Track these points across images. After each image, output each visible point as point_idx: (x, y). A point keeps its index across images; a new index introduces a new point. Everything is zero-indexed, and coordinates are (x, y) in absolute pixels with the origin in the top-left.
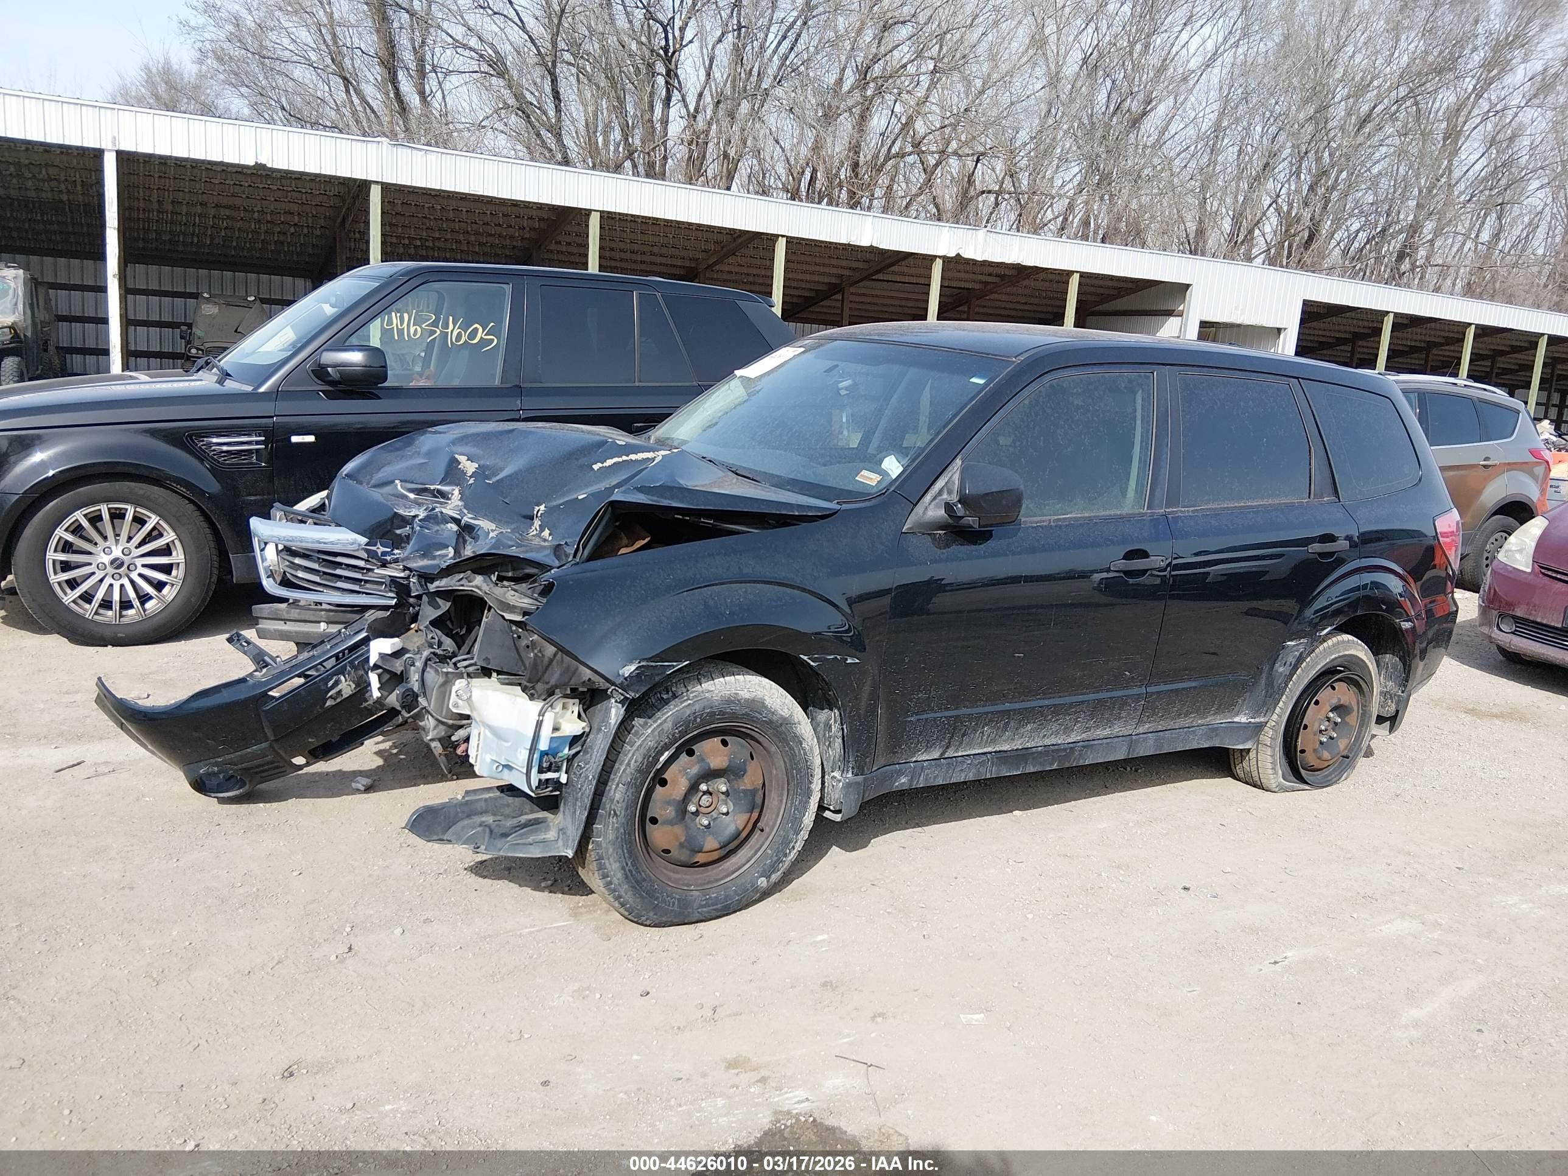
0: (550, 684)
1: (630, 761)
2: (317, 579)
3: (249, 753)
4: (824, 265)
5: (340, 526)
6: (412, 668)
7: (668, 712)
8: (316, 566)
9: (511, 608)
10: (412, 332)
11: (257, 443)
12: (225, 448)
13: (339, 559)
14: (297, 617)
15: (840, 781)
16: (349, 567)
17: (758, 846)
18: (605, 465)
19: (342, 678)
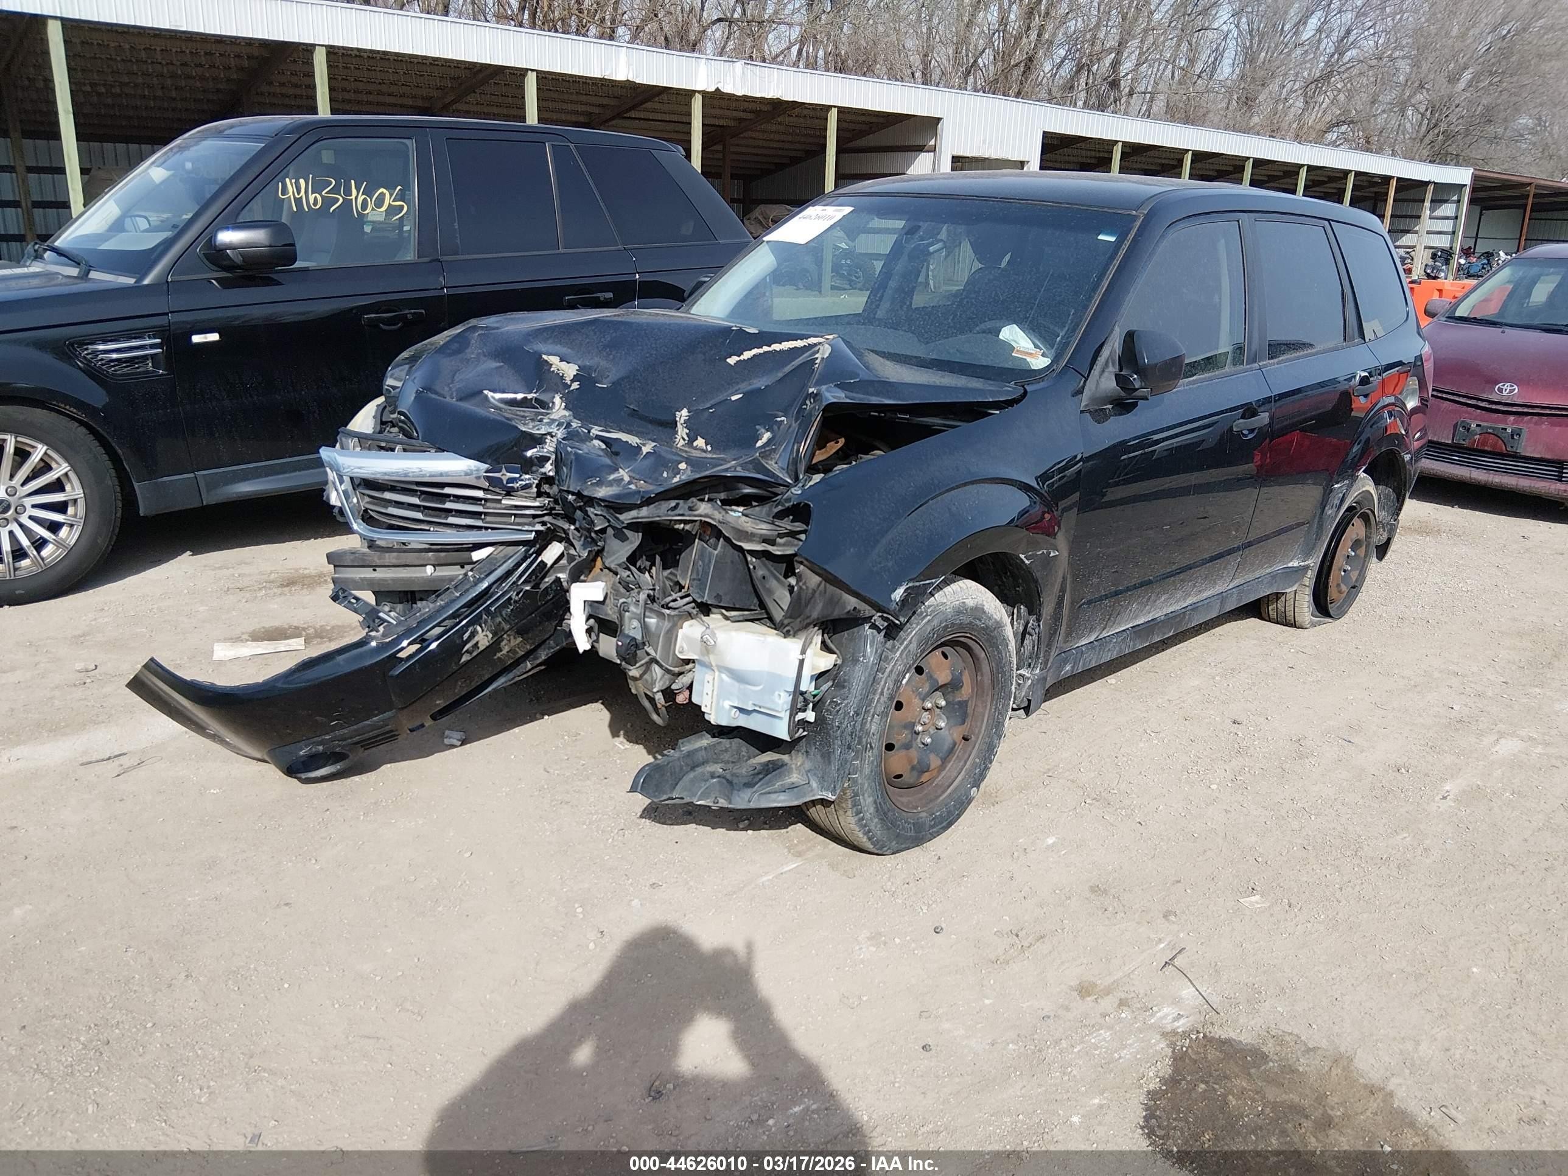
0: (812, 618)
1: (883, 689)
2: (419, 516)
3: (369, 725)
4: (572, 102)
5: (443, 451)
6: (627, 613)
7: (912, 631)
8: (415, 501)
9: (749, 536)
10: (312, 201)
11: (152, 346)
12: (115, 356)
13: (447, 490)
14: (394, 562)
15: (1028, 678)
16: (458, 498)
17: (966, 756)
18: (742, 358)
19: (479, 628)
